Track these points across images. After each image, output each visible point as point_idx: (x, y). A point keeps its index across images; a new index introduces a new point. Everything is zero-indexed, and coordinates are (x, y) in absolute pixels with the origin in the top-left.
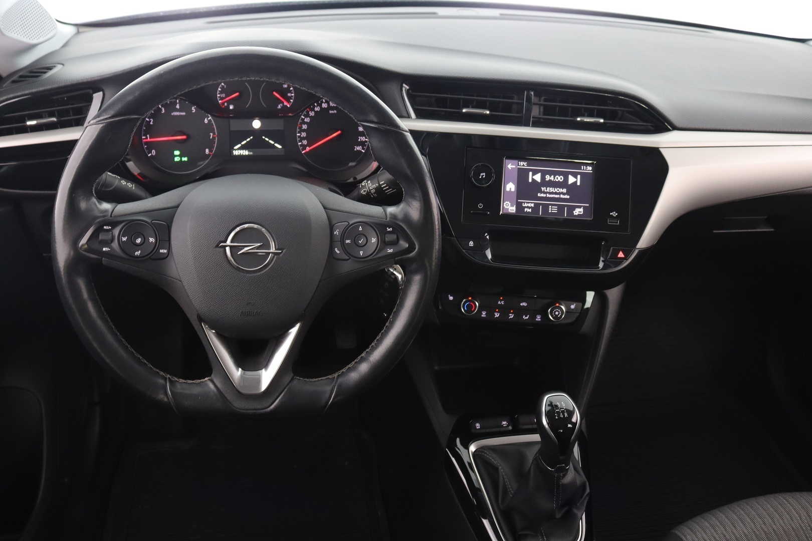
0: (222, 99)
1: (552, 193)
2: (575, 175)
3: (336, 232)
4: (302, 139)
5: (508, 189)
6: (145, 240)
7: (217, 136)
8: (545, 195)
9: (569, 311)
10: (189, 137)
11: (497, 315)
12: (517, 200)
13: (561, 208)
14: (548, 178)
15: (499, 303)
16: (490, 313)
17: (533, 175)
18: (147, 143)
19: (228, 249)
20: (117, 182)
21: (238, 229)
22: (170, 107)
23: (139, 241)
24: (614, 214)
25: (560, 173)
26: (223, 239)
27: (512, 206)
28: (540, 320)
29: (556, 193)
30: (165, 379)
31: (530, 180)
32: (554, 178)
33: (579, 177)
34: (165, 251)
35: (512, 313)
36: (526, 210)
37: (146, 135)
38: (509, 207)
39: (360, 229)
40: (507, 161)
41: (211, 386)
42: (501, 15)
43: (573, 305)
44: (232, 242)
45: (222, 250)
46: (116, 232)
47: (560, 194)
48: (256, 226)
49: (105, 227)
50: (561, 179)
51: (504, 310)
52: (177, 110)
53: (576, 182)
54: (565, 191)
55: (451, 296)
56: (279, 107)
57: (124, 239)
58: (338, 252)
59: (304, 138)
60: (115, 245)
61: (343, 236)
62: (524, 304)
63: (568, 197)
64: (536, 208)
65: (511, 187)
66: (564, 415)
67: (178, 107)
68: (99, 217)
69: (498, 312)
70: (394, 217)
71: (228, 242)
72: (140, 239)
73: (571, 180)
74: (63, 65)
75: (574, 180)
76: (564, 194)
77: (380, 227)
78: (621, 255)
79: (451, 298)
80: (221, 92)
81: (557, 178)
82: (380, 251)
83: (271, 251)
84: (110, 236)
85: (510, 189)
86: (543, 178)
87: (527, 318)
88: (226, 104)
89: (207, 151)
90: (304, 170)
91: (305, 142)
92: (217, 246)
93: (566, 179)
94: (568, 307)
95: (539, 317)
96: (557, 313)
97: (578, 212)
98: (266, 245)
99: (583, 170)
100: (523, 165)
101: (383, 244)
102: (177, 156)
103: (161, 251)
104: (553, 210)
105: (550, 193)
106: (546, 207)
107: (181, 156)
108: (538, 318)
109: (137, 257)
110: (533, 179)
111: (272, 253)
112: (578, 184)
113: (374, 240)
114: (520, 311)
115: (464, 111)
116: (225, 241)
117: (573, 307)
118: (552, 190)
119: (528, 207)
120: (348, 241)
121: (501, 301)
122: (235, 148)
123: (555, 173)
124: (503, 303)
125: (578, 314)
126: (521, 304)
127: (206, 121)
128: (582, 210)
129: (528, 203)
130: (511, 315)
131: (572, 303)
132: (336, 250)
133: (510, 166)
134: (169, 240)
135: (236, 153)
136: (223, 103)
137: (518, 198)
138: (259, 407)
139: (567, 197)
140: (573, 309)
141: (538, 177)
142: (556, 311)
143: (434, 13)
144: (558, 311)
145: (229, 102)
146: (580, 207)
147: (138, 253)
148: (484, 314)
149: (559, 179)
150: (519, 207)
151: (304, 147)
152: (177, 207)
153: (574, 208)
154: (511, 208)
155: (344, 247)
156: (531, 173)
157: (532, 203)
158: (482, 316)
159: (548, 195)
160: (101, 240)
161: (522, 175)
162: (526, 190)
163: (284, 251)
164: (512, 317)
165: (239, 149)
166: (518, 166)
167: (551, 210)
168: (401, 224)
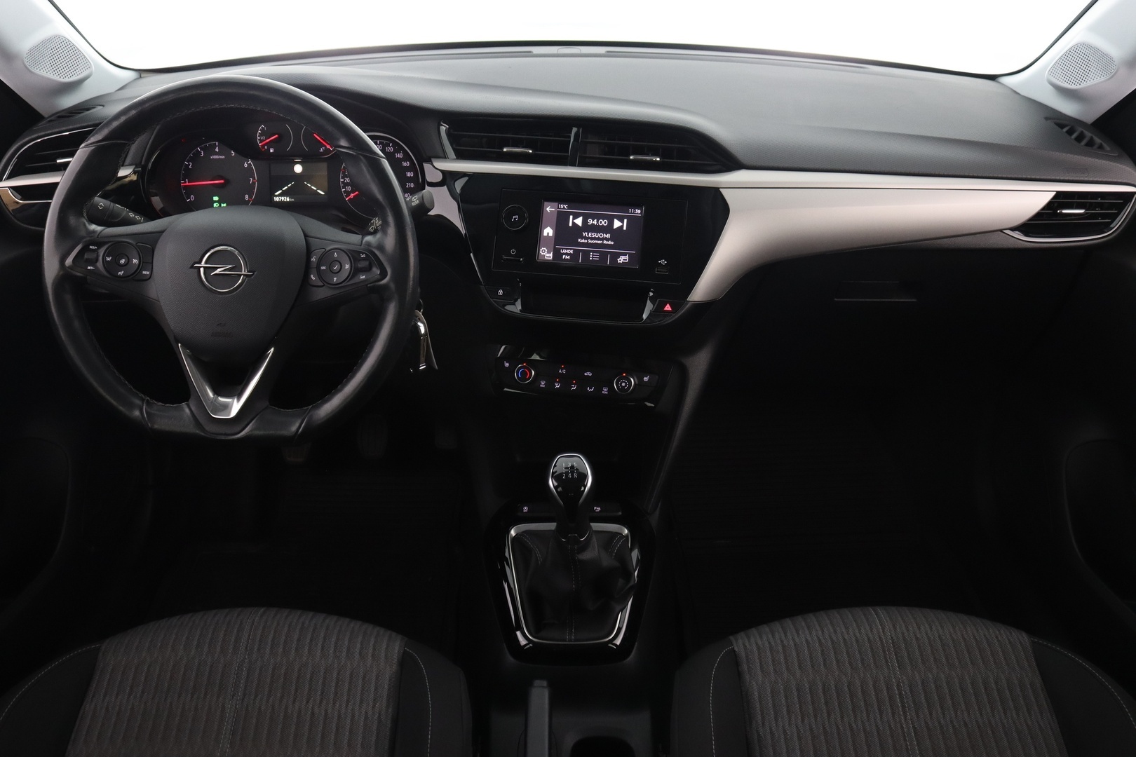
0: (261, 141)
1: (595, 239)
2: (621, 220)
3: (313, 259)
4: (346, 185)
5: (545, 234)
6: (129, 261)
7: (257, 181)
8: (586, 241)
9: (640, 384)
10: (227, 182)
11: (557, 386)
12: (555, 247)
13: (603, 256)
14: (590, 222)
15: (560, 371)
16: (550, 384)
17: (574, 219)
18: (186, 187)
19: (202, 270)
20: (124, 214)
21: (212, 251)
22: (210, 150)
23: (122, 261)
24: (663, 262)
25: (603, 217)
26: (197, 260)
27: (549, 252)
28: (606, 393)
29: (598, 239)
30: (143, 400)
31: (570, 225)
32: (598, 223)
33: (625, 220)
34: (148, 273)
35: (575, 384)
36: (564, 257)
37: (184, 180)
38: (546, 254)
39: (336, 255)
40: (546, 203)
41: (187, 410)
42: (608, 52)
44: (206, 263)
45: (196, 270)
46: (102, 252)
47: (603, 239)
48: (229, 248)
49: (91, 247)
50: (605, 223)
51: (566, 380)
52: (216, 154)
53: (622, 226)
54: (608, 236)
56: (322, 150)
57: (108, 259)
58: (314, 278)
59: (347, 184)
60: (100, 264)
61: (320, 263)
62: (589, 374)
63: (612, 243)
64: (574, 256)
65: (548, 231)
66: (572, 475)
67: (217, 150)
68: (84, 237)
69: (558, 382)
70: (369, 244)
71: (203, 264)
72: (124, 260)
73: (617, 224)
74: (103, 106)
75: (620, 224)
76: (607, 239)
77: (354, 255)
78: (668, 308)
79: (507, 365)
80: (260, 136)
81: (601, 222)
82: (353, 276)
83: (243, 273)
84: (95, 255)
85: (548, 233)
86: (585, 222)
87: (592, 390)
88: (266, 147)
89: (247, 197)
90: (343, 216)
91: (349, 188)
92: (192, 267)
93: (611, 223)
94: (640, 380)
96: (623, 384)
97: (622, 259)
98: (237, 268)
99: (631, 213)
100: (564, 208)
101: (355, 271)
102: (216, 202)
103: (144, 272)
104: (594, 257)
105: (592, 239)
106: (586, 254)
107: (220, 202)
108: (605, 391)
109: (120, 277)
110: (573, 223)
111: (244, 275)
112: (625, 228)
113: (347, 266)
114: (584, 382)
115: (505, 150)
116: (200, 263)
117: (646, 379)
118: (594, 235)
119: (567, 254)
120: (323, 268)
121: (562, 369)
122: (277, 193)
123: (598, 217)
124: (564, 371)
125: (652, 388)
126: (586, 374)
127: (246, 165)
128: (627, 257)
129: (567, 249)
130: (573, 386)
131: (646, 374)
132: (312, 276)
133: (548, 209)
134: (152, 263)
135: (277, 199)
136: (263, 146)
137: (556, 243)
138: (229, 431)
139: (610, 242)
140: (646, 382)
141: (579, 221)
142: (623, 382)
143: (530, 52)
145: (270, 144)
146: (625, 254)
147: (121, 273)
148: (543, 384)
149: (603, 223)
150: (557, 254)
151: (348, 193)
152: (162, 232)
153: (619, 255)
154: (548, 255)
155: (320, 274)
156: (571, 217)
157: (571, 249)
158: (540, 386)
159: (590, 241)
160: (87, 259)
161: (562, 218)
162: (566, 234)
163: (256, 273)
164: (574, 389)
165: (279, 195)
166: (558, 208)
167: (593, 257)
168: (374, 250)
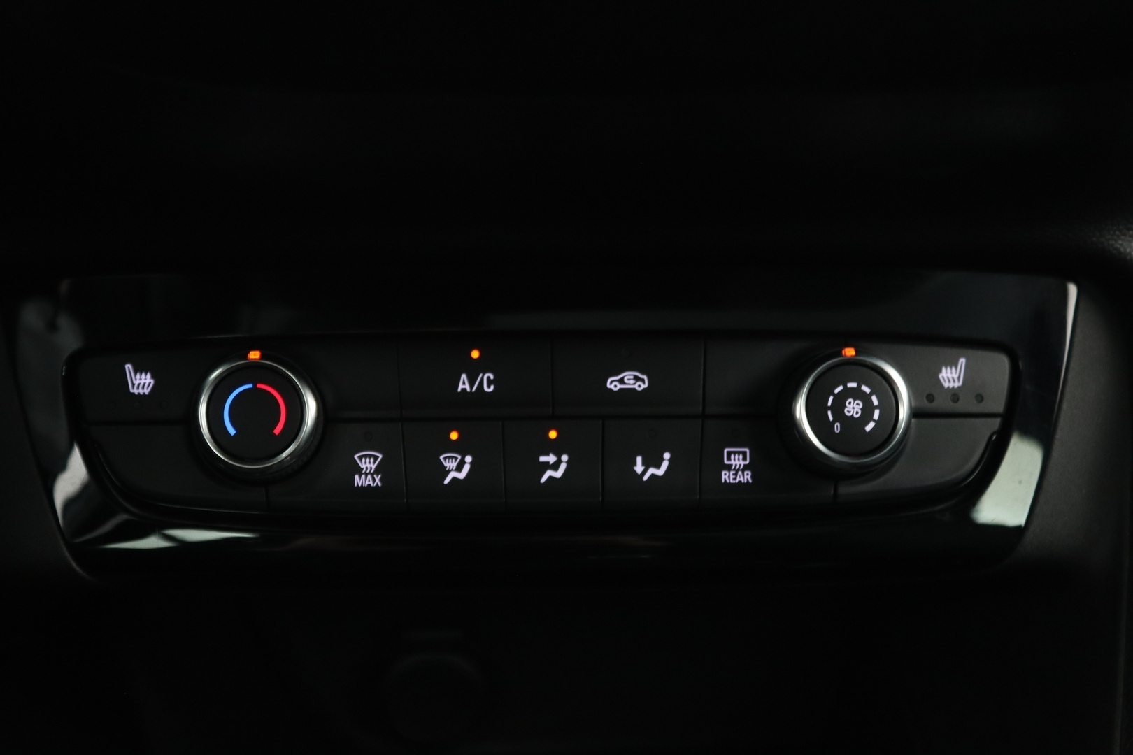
11: (457, 469)
15: (464, 384)
16: (412, 461)
28: (747, 477)
35: (556, 447)
43: (954, 363)
51: (502, 433)
55: (138, 369)
62: (631, 381)
69: (460, 448)
79: (142, 383)
87: (660, 472)
94: (923, 383)
95: (737, 461)
96: (853, 408)
114: (607, 431)
117: (951, 377)
121: (474, 370)
124: (486, 381)
125: (996, 423)
126: (613, 384)
130: (551, 459)
131: (949, 351)
140: (954, 394)
142: (848, 393)
144: (856, 394)
158: (359, 481)
164: (558, 474)
